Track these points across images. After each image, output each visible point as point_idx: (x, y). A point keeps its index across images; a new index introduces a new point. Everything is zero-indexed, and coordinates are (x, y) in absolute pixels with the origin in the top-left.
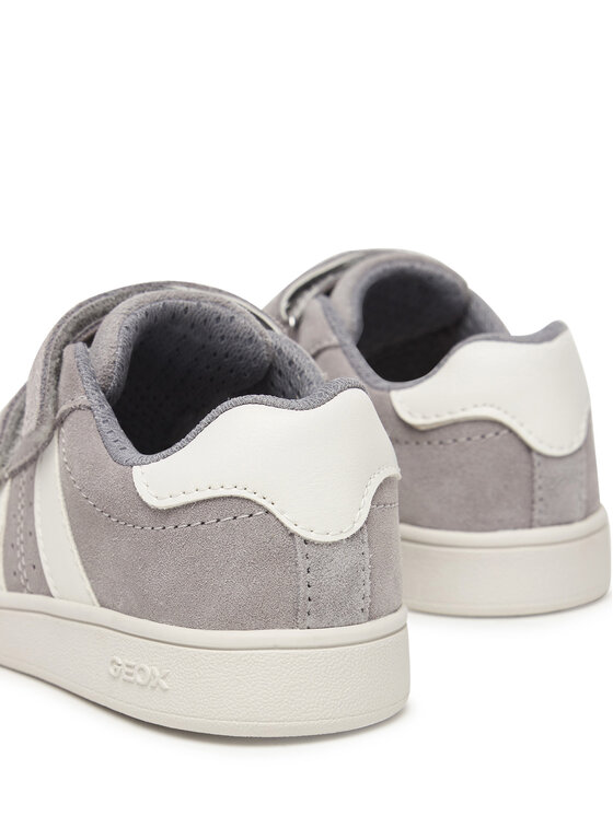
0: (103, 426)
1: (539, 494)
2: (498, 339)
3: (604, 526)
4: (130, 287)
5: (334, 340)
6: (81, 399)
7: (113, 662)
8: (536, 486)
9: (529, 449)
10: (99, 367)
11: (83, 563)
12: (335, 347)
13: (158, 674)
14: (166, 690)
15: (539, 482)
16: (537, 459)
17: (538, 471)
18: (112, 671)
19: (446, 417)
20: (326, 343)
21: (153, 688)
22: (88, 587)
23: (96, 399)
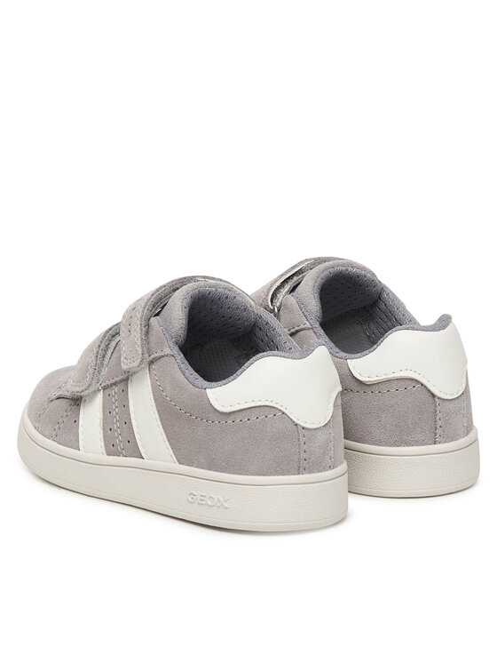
0: (182, 366)
1: (439, 423)
2: (413, 329)
3: (476, 440)
4: (175, 280)
5: (308, 325)
6: (167, 351)
7: (191, 494)
8: (438, 418)
9: (433, 396)
10: (174, 330)
11: (168, 440)
12: (309, 329)
13: (221, 499)
14: (226, 508)
15: (439, 416)
16: (438, 401)
17: (438, 408)
18: (190, 499)
19: (383, 377)
20: (302, 326)
21: (219, 507)
22: (172, 453)
23: (176, 351)
